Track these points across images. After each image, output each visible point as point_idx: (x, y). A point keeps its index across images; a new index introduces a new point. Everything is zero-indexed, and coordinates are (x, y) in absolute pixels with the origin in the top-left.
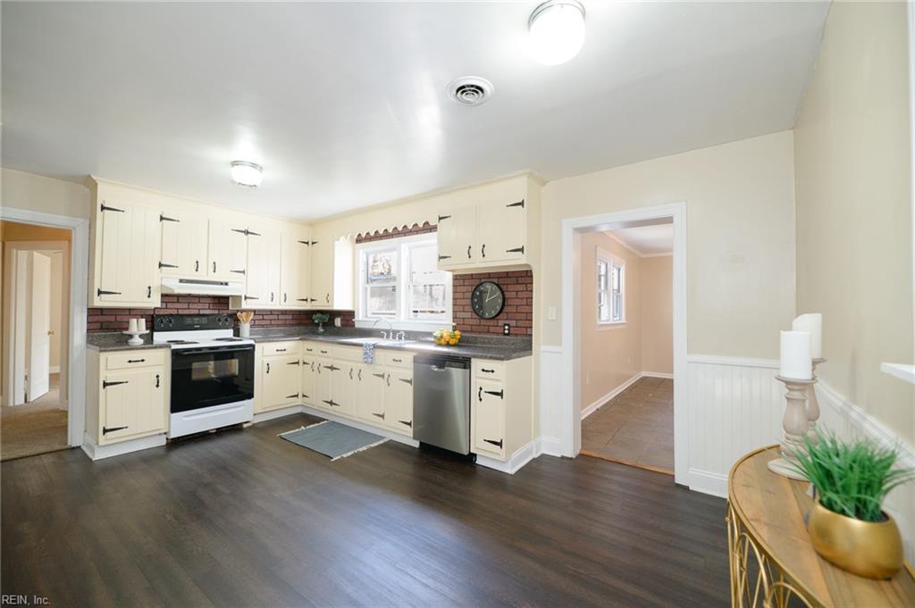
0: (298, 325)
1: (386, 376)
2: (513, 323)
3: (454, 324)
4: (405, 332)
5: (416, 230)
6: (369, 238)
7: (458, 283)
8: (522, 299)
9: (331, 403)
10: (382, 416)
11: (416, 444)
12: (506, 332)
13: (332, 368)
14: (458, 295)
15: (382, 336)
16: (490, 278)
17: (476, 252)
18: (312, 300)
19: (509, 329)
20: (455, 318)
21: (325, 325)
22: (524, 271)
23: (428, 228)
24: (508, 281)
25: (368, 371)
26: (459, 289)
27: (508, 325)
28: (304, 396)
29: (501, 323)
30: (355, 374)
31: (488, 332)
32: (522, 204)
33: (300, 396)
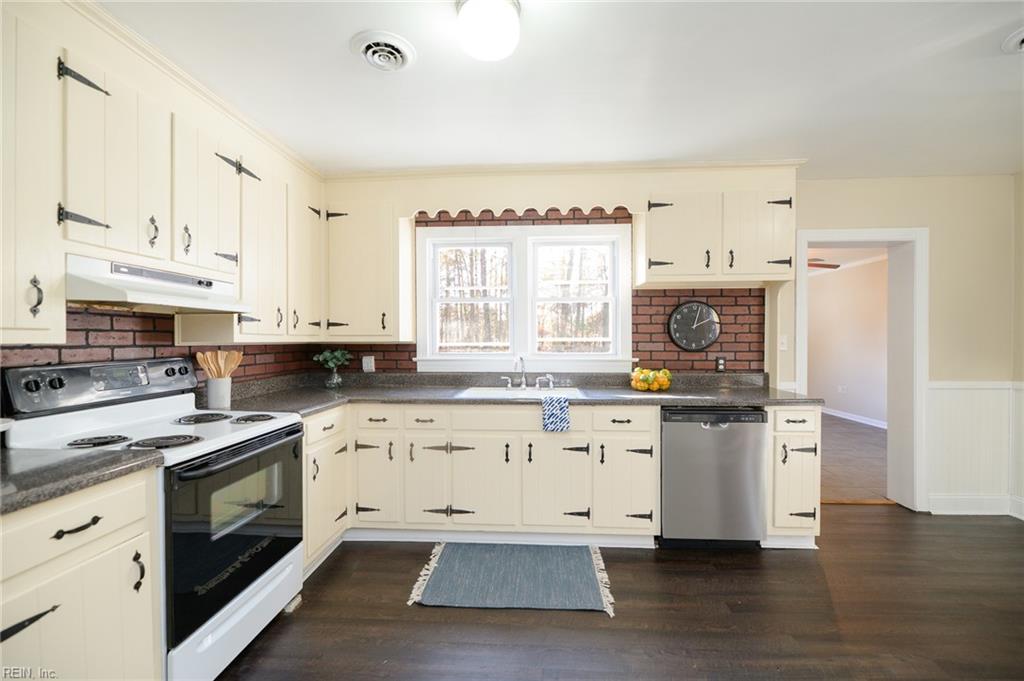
0: (284, 372)
1: (595, 451)
2: (731, 356)
3: (637, 360)
4: (554, 374)
5: (598, 216)
6: (443, 219)
7: (639, 301)
8: (742, 324)
9: (450, 511)
10: (587, 514)
11: (651, 545)
12: (721, 367)
13: (449, 448)
14: (641, 319)
15: (504, 385)
16: (694, 296)
17: (720, 260)
18: (330, 324)
19: (724, 365)
20: (635, 351)
21: (341, 369)
22: (746, 290)
23: (622, 216)
24: (722, 301)
25: (549, 446)
26: (641, 310)
27: (724, 359)
28: (359, 509)
29: (712, 356)
30: (518, 453)
31: (692, 368)
32: (789, 202)
33: (352, 511)
